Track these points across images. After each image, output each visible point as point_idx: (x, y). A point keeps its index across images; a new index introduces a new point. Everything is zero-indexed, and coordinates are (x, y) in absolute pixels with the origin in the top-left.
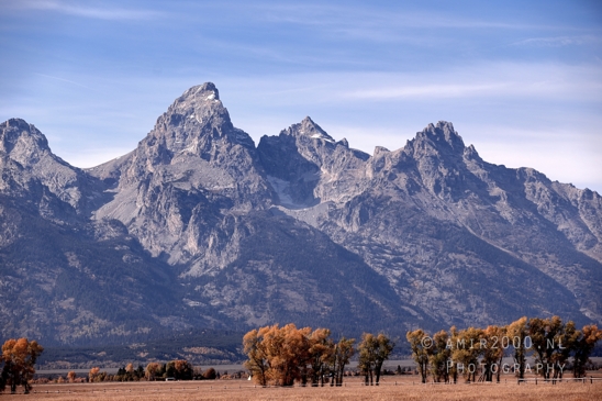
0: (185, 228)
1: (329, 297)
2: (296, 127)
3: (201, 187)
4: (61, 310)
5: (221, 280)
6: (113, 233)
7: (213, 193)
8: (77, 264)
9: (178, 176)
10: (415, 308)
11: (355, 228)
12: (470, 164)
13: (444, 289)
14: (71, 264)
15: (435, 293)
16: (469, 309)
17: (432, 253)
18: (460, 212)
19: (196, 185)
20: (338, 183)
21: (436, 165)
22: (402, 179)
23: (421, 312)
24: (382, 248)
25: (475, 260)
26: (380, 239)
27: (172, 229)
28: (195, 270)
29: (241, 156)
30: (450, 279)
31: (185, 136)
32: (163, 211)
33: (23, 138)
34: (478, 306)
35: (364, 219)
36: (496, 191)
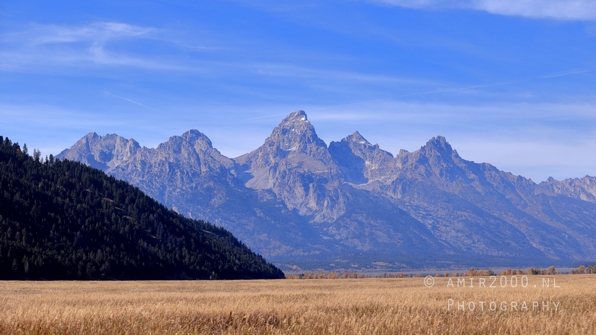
0: (307, 195)
1: (400, 235)
2: (350, 137)
3: (309, 171)
4: (260, 241)
5: (337, 224)
6: (268, 197)
7: (317, 175)
8: (262, 215)
9: (295, 165)
10: (445, 241)
11: (399, 196)
12: (456, 161)
13: (458, 231)
14: (259, 215)
15: (454, 233)
16: (474, 243)
17: (447, 211)
18: (455, 188)
19: (306, 170)
20: (380, 170)
21: (439, 161)
22: (422, 169)
23: (449, 244)
24: (418, 208)
25: (473, 216)
26: (416, 202)
27: (299, 195)
28: (318, 219)
29: (324, 153)
30: (460, 226)
31: (290, 141)
32: (292, 185)
33: (199, 141)
34: (479, 241)
35: (404, 191)
36: (472, 176)
